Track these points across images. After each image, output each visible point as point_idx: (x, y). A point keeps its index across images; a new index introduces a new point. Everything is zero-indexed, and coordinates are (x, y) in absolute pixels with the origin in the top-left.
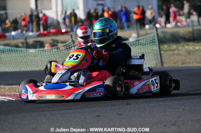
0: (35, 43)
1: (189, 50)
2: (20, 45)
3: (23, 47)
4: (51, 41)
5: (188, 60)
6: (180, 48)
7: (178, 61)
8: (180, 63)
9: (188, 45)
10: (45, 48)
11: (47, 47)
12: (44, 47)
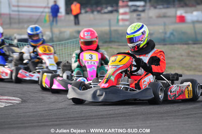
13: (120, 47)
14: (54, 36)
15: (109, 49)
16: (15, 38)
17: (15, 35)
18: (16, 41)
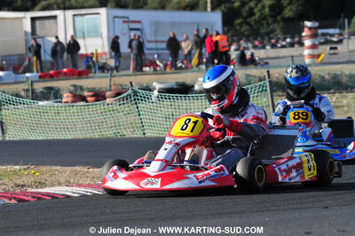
0: (45, 91)
2: (23, 93)
3: (27, 97)
4: (72, 88)
10: (64, 100)
11: (66, 97)
12: (61, 97)
16: (154, 89)
17: (154, 84)
18: (156, 93)
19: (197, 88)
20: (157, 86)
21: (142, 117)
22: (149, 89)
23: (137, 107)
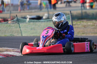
1: (84, 25)
5: (86, 32)
6: (78, 23)
7: (79, 32)
8: (81, 33)
9: (83, 22)
13: (88, 21)
14: (50, 16)
15: (82, 23)
16: (27, 18)
18: (28, 19)
19: (44, 17)
20: (28, 17)
21: (21, 28)
22: (25, 18)
23: (19, 25)
